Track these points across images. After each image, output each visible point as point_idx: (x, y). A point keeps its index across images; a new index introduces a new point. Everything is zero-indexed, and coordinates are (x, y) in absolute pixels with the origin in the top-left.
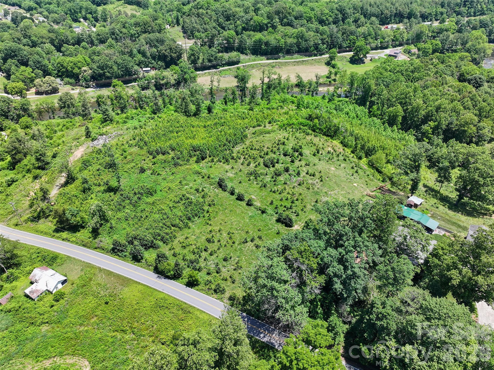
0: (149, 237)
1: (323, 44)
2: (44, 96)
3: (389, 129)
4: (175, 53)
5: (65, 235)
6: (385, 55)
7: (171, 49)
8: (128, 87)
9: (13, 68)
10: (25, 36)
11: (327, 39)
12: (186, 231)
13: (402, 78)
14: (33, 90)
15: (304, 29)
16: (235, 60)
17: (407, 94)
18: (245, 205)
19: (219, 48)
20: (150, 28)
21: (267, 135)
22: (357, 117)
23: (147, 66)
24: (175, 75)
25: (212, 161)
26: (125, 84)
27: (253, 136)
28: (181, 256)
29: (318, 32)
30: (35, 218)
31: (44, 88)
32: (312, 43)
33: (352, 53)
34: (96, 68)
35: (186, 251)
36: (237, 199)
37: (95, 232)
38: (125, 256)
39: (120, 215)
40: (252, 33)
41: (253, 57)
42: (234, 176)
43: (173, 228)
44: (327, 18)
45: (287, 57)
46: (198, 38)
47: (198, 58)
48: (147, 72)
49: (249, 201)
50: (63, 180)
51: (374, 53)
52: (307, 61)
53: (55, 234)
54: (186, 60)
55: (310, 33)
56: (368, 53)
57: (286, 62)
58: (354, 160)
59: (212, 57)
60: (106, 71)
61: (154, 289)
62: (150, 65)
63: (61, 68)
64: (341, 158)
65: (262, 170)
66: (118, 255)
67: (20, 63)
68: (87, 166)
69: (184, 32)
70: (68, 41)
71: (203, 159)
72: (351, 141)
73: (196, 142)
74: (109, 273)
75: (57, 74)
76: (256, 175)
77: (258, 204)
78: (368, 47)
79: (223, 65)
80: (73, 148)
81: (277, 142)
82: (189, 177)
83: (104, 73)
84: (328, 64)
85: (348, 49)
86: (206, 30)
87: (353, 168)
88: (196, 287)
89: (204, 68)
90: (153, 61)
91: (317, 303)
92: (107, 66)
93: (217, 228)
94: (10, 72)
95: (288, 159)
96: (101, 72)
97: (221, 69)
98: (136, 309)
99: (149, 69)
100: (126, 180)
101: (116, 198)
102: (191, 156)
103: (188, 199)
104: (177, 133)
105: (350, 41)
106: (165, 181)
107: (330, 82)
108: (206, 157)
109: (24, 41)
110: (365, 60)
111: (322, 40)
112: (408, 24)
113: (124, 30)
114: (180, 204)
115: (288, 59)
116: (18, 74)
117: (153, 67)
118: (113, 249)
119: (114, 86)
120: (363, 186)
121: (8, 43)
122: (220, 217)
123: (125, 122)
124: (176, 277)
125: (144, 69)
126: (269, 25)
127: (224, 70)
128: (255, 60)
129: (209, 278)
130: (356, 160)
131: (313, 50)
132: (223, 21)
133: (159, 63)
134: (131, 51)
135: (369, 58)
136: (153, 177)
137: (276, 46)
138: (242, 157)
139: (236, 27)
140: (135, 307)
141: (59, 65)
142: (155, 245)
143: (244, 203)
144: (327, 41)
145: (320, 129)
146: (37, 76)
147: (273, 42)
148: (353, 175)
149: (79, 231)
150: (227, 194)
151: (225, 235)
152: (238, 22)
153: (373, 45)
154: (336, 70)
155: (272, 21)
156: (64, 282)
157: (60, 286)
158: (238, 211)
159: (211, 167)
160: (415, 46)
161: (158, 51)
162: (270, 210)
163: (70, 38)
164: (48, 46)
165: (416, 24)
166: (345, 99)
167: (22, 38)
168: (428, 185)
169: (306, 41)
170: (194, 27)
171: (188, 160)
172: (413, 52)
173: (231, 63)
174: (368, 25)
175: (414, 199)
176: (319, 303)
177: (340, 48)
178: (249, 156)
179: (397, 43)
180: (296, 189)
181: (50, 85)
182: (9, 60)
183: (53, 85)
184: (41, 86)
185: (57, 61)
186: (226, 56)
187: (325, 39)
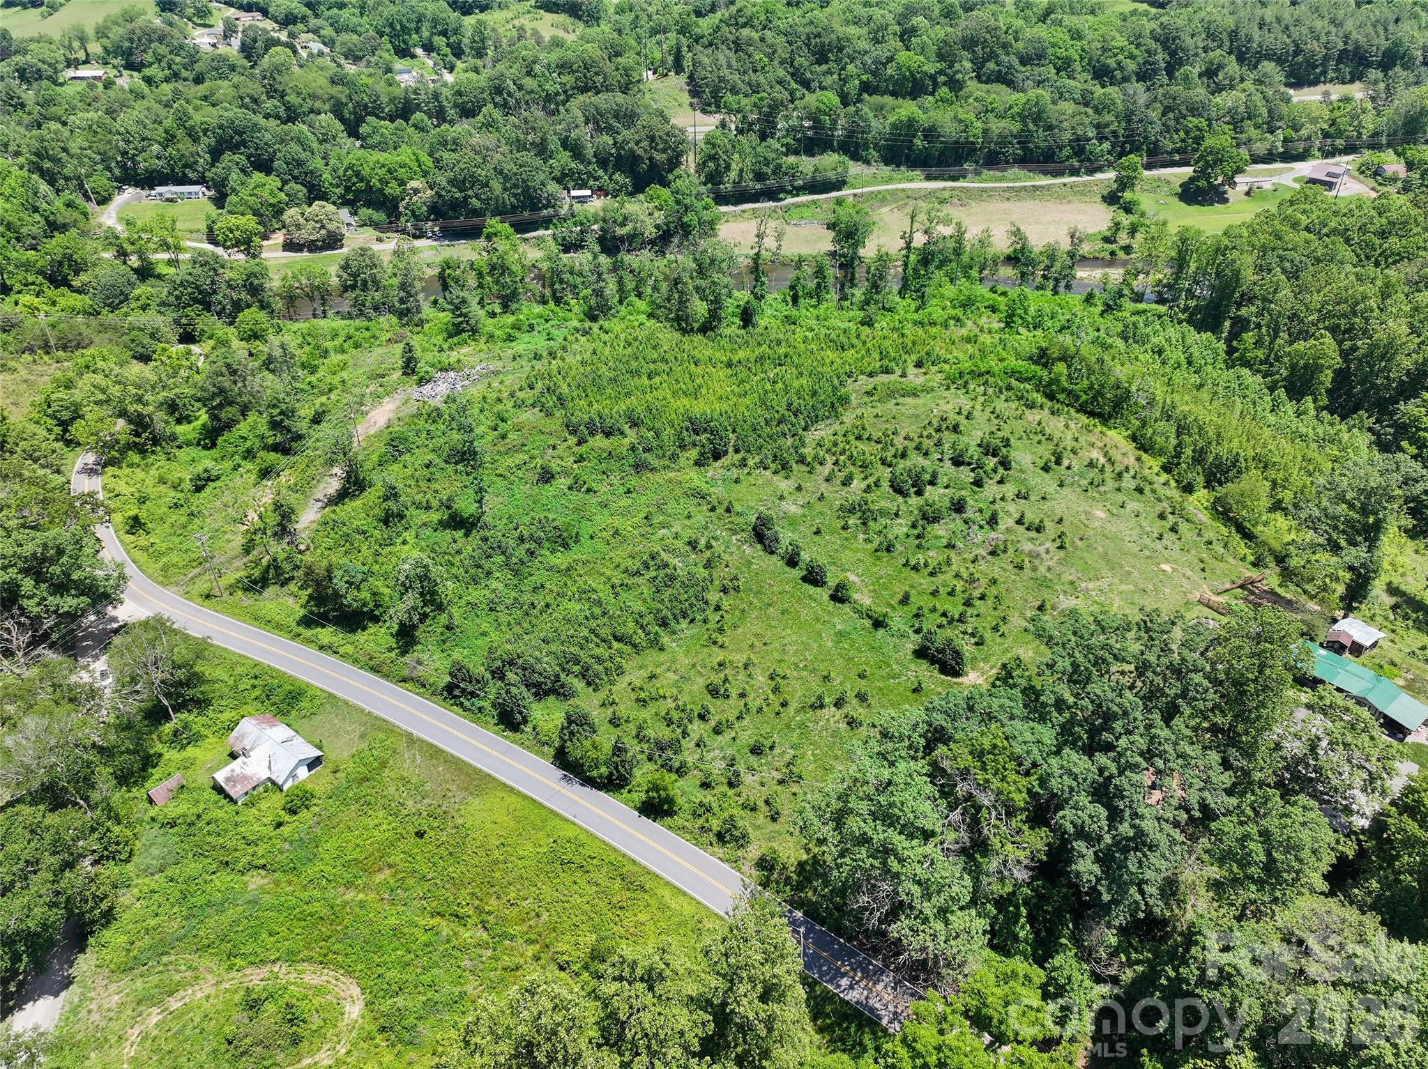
0: (549, 665)
1: (1101, 138)
2: (305, 254)
3: (1289, 407)
4: (664, 151)
5: (326, 634)
6: (1295, 180)
7: (652, 139)
8: (525, 240)
9: (235, 176)
10: (272, 92)
11: (1113, 127)
12: (652, 656)
13: (1346, 253)
14: (279, 238)
15: (1045, 94)
16: (831, 176)
17: (1357, 303)
18: (826, 597)
19: (789, 140)
20: (600, 78)
21: (909, 400)
22: (1190, 363)
23: (583, 186)
24: (657, 214)
25: (743, 463)
26: (518, 231)
27: (866, 399)
28: (631, 726)
29: (1086, 105)
30: (255, 582)
31: (308, 232)
32: (1067, 136)
33: (1188, 171)
34: (444, 184)
35: (646, 714)
36: (804, 579)
37: (406, 637)
38: (480, 709)
39: (475, 594)
40: (888, 99)
41: (886, 170)
42: (800, 511)
43: (616, 645)
44: (1119, 63)
45: (987, 173)
46: (730, 112)
47: (728, 168)
48: (581, 200)
49: (840, 587)
50: (333, 485)
51: (1259, 173)
52: (1048, 188)
53: (301, 629)
54: (692, 171)
55: (1063, 105)
56: (1239, 171)
57: (983, 190)
58: (1169, 493)
59: (767, 165)
60: (470, 193)
61: (552, 811)
62: (591, 183)
63: (355, 179)
64: (1128, 483)
65: (884, 499)
66: (461, 704)
67: (251, 163)
68: (401, 453)
69: (694, 93)
70: (379, 107)
71: (717, 456)
72: (1164, 433)
73: (700, 408)
74: (435, 753)
75: (342, 197)
76: (864, 513)
77: (864, 599)
78: (1244, 153)
79: (797, 191)
80: (368, 400)
81: (935, 423)
82: (672, 503)
83: (466, 198)
84: (1111, 199)
85: (1177, 157)
86: (755, 89)
87: (1162, 516)
88: (668, 820)
89: (741, 197)
90: (601, 173)
91: (1017, 907)
92: (474, 179)
93: (740, 658)
94: (224, 186)
95: (966, 475)
96: (458, 195)
97: (790, 200)
98: (496, 862)
99: (588, 192)
100: (500, 499)
101: (470, 545)
102: (683, 447)
103: (666, 565)
104: (650, 377)
105: (1187, 133)
106: (605, 511)
107: (1113, 253)
108: (726, 453)
109: (269, 105)
110: (1230, 193)
111: (1098, 126)
112: (1382, 86)
113: (529, 83)
114: (640, 580)
115: (989, 180)
116: (244, 194)
117: (600, 189)
118: (450, 688)
119: (489, 238)
120: (1189, 573)
121: (226, 110)
122: (752, 626)
123: (510, 338)
124: (614, 783)
125: (574, 193)
126: (942, 79)
127: (797, 206)
128: (890, 180)
129: (707, 797)
130: (1175, 493)
131: (1068, 158)
132: (806, 63)
133: (617, 176)
134: (544, 140)
135: (1242, 188)
136: (575, 497)
137: (957, 142)
138: (830, 459)
139: (844, 81)
140: (496, 854)
141: (350, 172)
142: (563, 686)
143: (823, 594)
144: (1115, 131)
145: (1070, 393)
146: (292, 201)
147: (949, 129)
148: (1160, 538)
149: (364, 629)
150: (775, 562)
151: (761, 679)
152: (850, 67)
153: (1260, 148)
154: (1133, 218)
155: (951, 67)
156: (314, 763)
157: (303, 773)
158: (805, 615)
159: (737, 481)
160: (1398, 154)
161: (615, 143)
162: (898, 621)
163: (384, 99)
164: (326, 120)
165: (1407, 86)
166: (1155, 306)
167: (264, 97)
168: (1403, 588)
169: (1050, 128)
170: (722, 79)
171: (674, 457)
172: (1389, 173)
173: (818, 186)
174: (1248, 85)
175: (1354, 628)
176: (1024, 911)
177: (1151, 153)
178: (850, 457)
179: (1340, 143)
180: (982, 566)
181: (323, 227)
182: (227, 156)
183: (330, 227)
184: (298, 227)
185: (346, 162)
186: (807, 165)
187: (1107, 125)
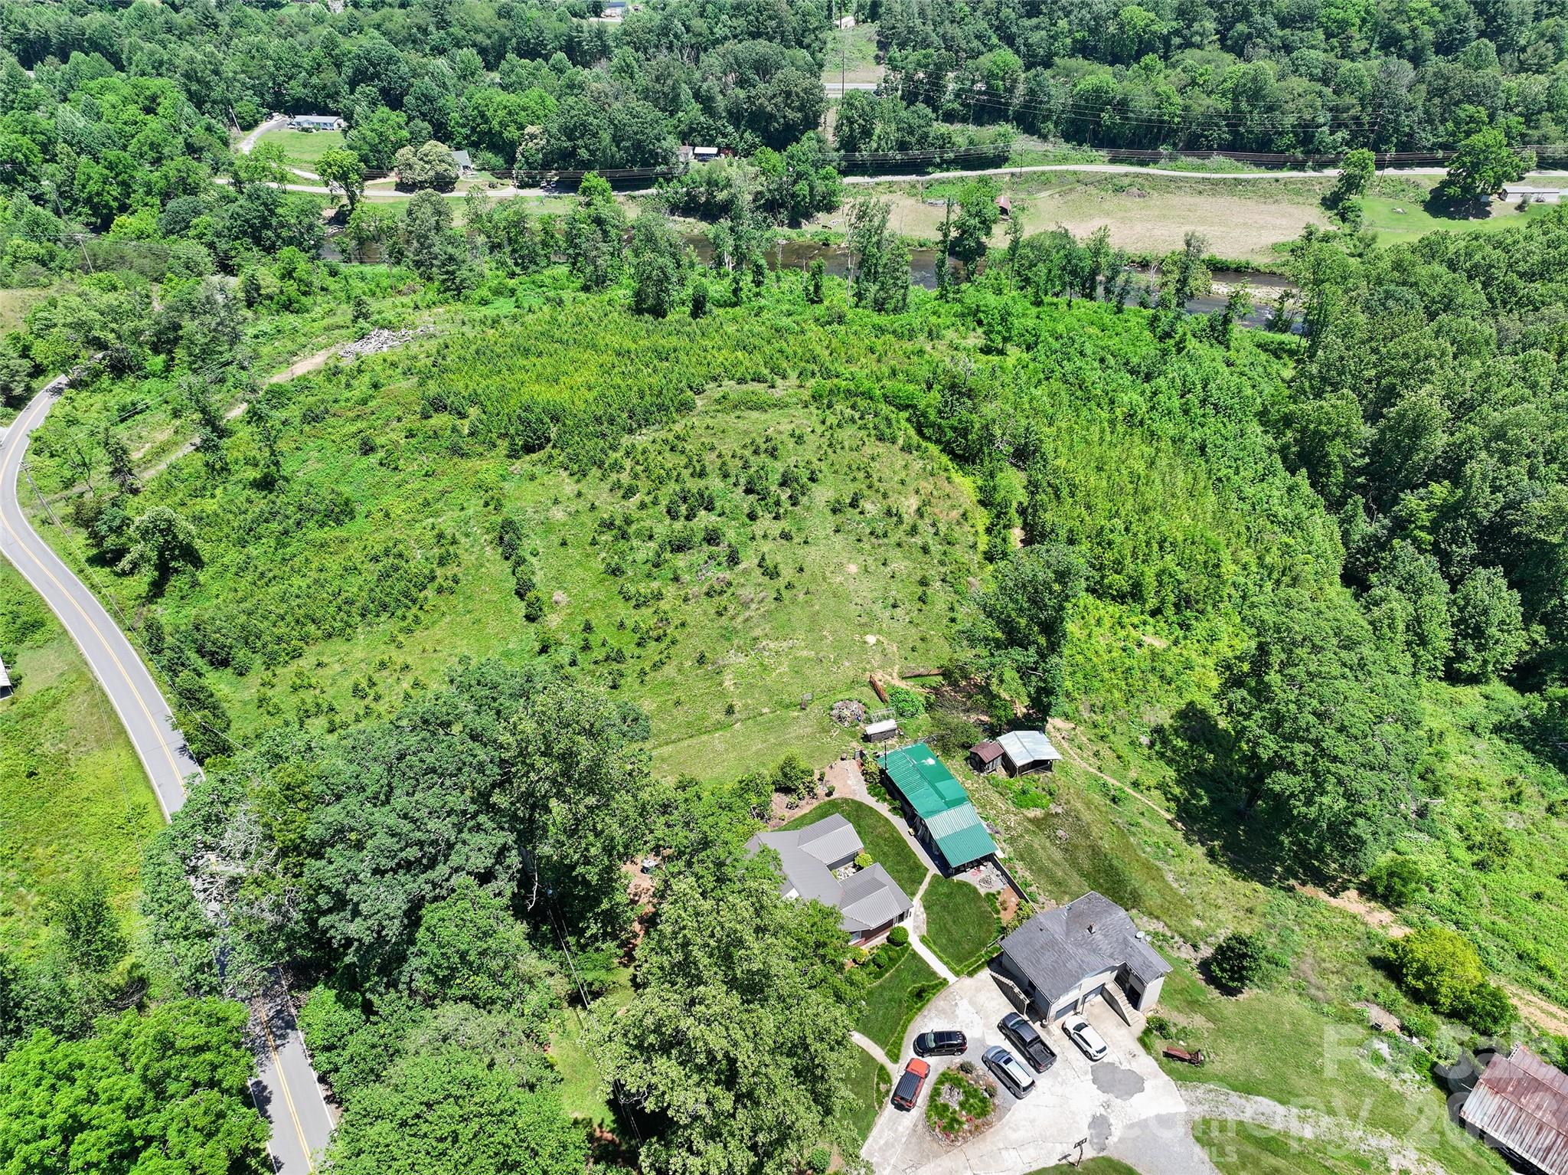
1: (1336, 125)
2: (413, 195)
5: (100, 574)
7: (788, 94)
8: (629, 198)
9: (360, 109)
11: (1355, 112)
12: (335, 645)
15: (1266, 67)
16: (988, 149)
18: (521, 612)
19: (956, 106)
23: (710, 143)
29: (1326, 82)
31: (418, 172)
32: (1290, 120)
36: (517, 590)
37: (157, 587)
42: (564, 518)
43: (308, 627)
45: (1185, 160)
48: (703, 158)
51: (1550, 182)
52: (1254, 183)
54: (828, 134)
55: (1292, 82)
56: (1514, 177)
58: (965, 558)
59: (911, 133)
62: (720, 140)
63: (479, 120)
64: (921, 539)
65: (650, 519)
67: (385, 96)
69: (882, 44)
75: (467, 137)
76: (620, 530)
77: (555, 621)
78: (1530, 153)
80: (305, 351)
83: (575, 148)
84: (1332, 202)
85: (1440, 154)
87: (922, 582)
92: (586, 129)
95: (748, 504)
96: (568, 144)
99: (714, 150)
105: (1457, 124)
110: (1496, 203)
111: (1334, 110)
115: (1186, 169)
116: (365, 128)
117: (728, 147)
119: (585, 192)
120: (893, 650)
121: (371, 39)
122: (438, 631)
125: (699, 150)
128: (1065, 159)
130: (972, 559)
131: (1290, 147)
133: (747, 135)
134: (674, 89)
135: (1513, 200)
137: (1149, 120)
141: (476, 112)
142: (233, 659)
143: (522, 609)
144: (1355, 118)
146: (415, 138)
147: (1143, 102)
148: (897, 606)
150: (503, 568)
152: (1063, 24)
161: (749, 97)
169: (1269, 109)
175: (1019, 743)
180: (689, 606)
182: (361, 88)
183: (441, 168)
184: (409, 166)
186: (962, 135)
187: (1347, 110)
